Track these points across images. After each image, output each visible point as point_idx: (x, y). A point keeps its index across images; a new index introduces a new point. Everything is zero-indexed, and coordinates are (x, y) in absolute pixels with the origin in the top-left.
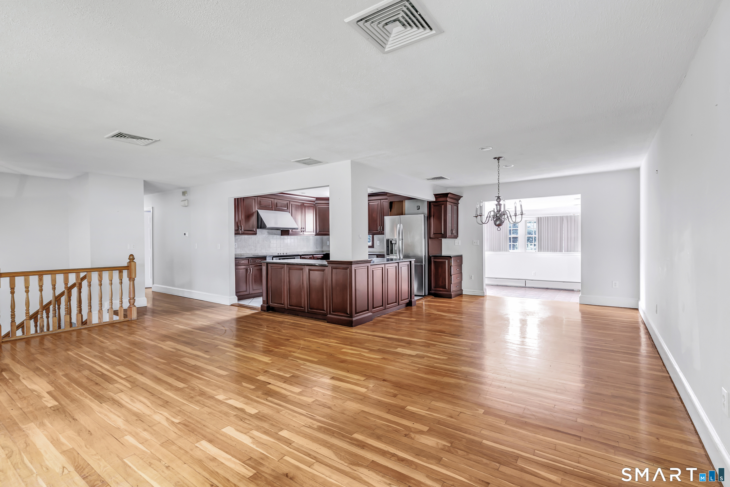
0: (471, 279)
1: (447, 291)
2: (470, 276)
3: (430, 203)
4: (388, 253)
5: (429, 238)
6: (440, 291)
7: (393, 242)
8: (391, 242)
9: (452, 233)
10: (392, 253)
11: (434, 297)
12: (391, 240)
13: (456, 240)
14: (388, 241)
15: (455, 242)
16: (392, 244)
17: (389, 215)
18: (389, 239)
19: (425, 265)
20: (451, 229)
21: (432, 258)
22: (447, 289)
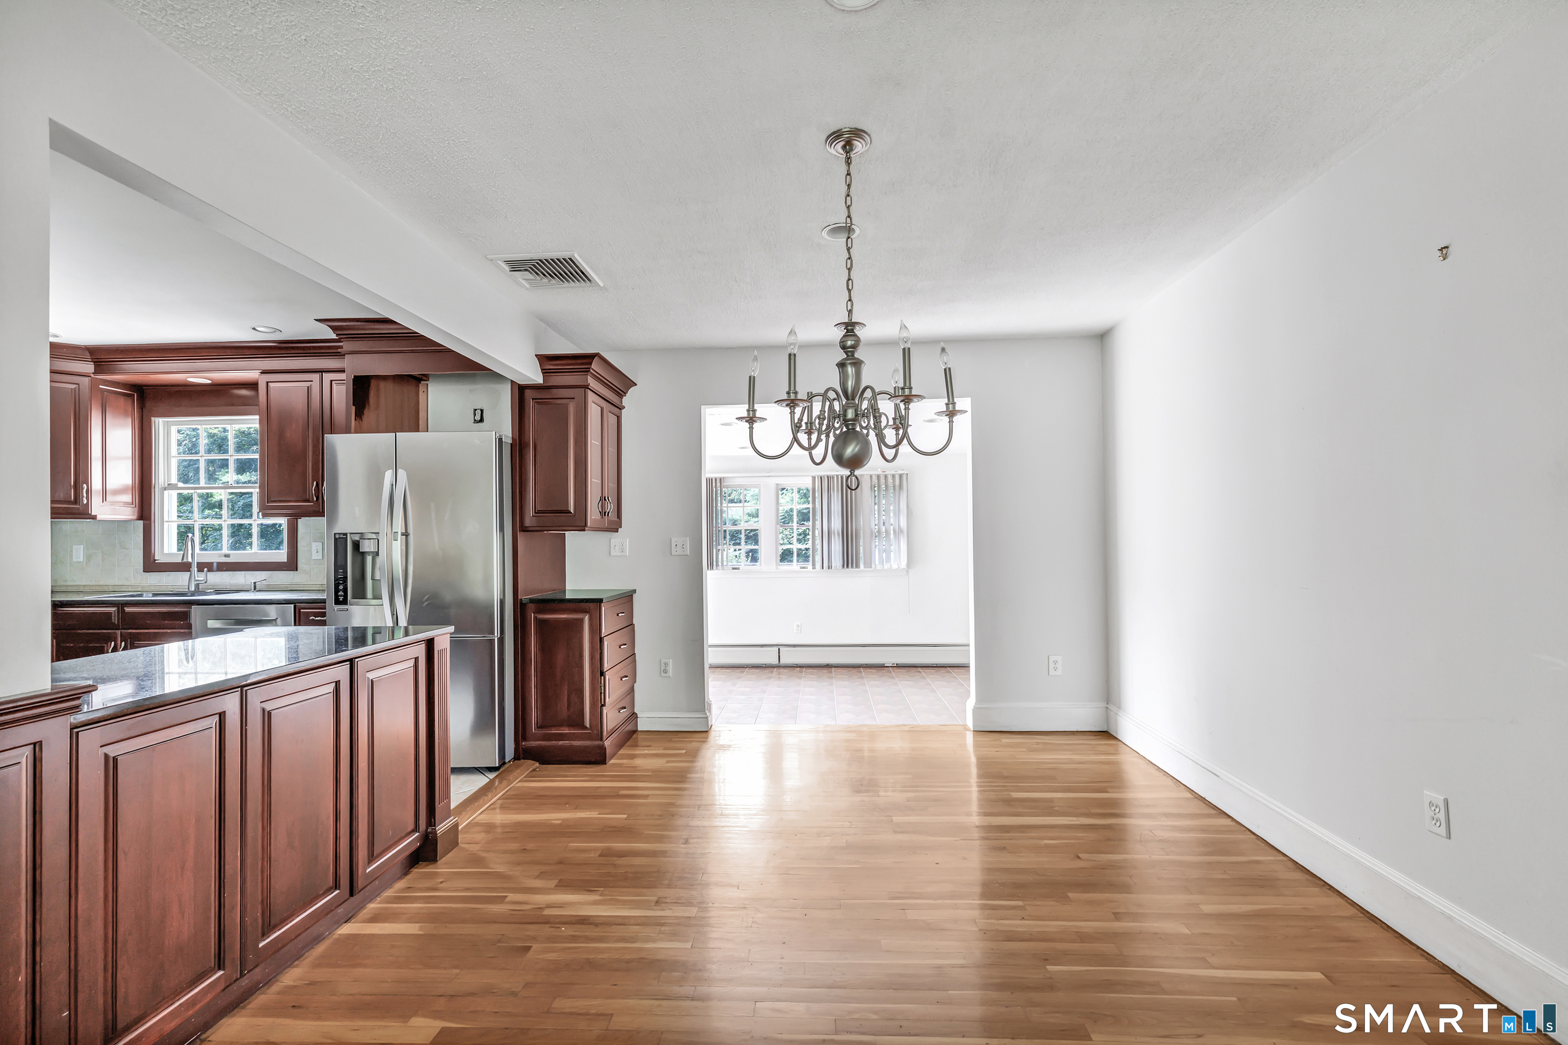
0: (665, 675)
1: (589, 737)
2: (663, 665)
3: (521, 391)
4: (341, 593)
5: (520, 527)
6: (562, 737)
7: (367, 546)
8: (356, 545)
9: (603, 513)
10: (361, 594)
11: (537, 764)
12: (357, 538)
13: (615, 539)
14: (340, 541)
15: (612, 546)
16: (363, 554)
17: (351, 431)
18: (346, 534)
19: (501, 640)
20: (600, 495)
21: (531, 606)
22: (586, 728)
